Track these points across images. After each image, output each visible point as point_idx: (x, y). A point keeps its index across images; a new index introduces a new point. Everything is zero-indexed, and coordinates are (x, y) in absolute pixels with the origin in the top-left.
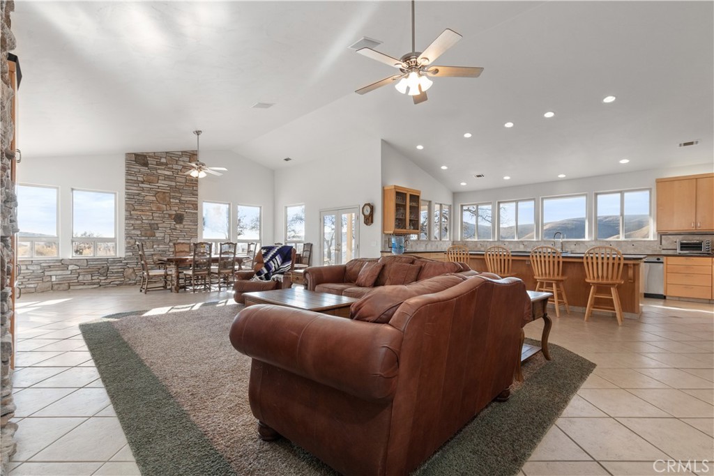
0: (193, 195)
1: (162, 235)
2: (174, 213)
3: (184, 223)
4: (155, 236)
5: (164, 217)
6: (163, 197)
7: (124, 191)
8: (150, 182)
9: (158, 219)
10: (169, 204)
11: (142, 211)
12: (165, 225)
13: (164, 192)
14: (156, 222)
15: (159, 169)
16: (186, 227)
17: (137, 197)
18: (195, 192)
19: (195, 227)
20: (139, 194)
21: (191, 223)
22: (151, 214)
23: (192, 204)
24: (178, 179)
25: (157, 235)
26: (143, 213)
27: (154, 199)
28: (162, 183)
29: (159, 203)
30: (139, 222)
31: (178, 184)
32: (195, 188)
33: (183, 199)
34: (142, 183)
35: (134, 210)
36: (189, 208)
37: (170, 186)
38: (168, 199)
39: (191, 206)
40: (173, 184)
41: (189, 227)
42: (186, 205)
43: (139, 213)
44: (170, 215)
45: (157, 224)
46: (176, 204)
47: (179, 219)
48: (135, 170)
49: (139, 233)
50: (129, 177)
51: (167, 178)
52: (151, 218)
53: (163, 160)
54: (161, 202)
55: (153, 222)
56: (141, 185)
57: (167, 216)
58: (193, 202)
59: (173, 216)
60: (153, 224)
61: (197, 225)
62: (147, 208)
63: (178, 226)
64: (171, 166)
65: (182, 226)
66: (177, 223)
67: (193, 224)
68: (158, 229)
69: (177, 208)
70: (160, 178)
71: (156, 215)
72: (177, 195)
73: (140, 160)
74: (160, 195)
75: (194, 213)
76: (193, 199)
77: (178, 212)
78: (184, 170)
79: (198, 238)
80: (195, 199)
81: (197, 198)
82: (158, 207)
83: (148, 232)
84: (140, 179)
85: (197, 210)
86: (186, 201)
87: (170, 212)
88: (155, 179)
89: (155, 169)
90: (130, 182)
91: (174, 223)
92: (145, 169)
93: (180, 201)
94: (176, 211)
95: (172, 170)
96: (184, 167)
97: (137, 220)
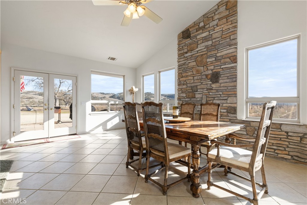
0: (230, 46)
1: (200, 96)
2: (210, 72)
3: (221, 81)
4: (195, 98)
5: (201, 79)
6: (201, 61)
7: (177, 64)
8: (191, 50)
9: (197, 81)
10: (206, 65)
11: (187, 76)
12: (202, 86)
13: (202, 55)
14: (195, 84)
15: (198, 35)
16: (222, 85)
17: (184, 66)
19: (232, 84)
20: (185, 63)
21: (228, 80)
23: (229, 58)
24: (214, 36)
25: (197, 96)
26: (187, 78)
27: (194, 63)
28: (201, 47)
29: (198, 66)
30: (185, 86)
31: (214, 41)
32: (232, 37)
33: (218, 55)
34: (186, 53)
35: (182, 77)
36: (225, 63)
37: (207, 47)
38: (204, 60)
39: (228, 60)
40: (210, 43)
41: (226, 84)
42: (222, 61)
43: (184, 79)
44: (207, 76)
45: (197, 86)
46: (212, 63)
47: (215, 77)
48: (183, 45)
49: (184, 95)
50: (180, 52)
51: (205, 39)
52: (192, 81)
53: (202, 24)
55: (193, 85)
56: (186, 55)
57: (204, 77)
58: (230, 55)
59: (209, 76)
60: (194, 86)
61: (236, 81)
62: (190, 74)
63: (214, 86)
64: (208, 26)
65: (218, 84)
66: (213, 83)
67: (231, 80)
68: (197, 91)
69: (212, 67)
70: (199, 42)
71: (196, 78)
72: (213, 53)
73: (186, 34)
74: (199, 59)
75: (232, 68)
76: (231, 51)
77: (213, 71)
78: (221, 23)
79: (237, 97)
80: (233, 50)
81: (236, 48)
82: (198, 71)
83: (191, 94)
84: (186, 50)
85: (236, 62)
86: (223, 56)
87: (207, 73)
88: (195, 45)
89: (196, 36)
90: (180, 55)
91: (211, 83)
92: (188, 41)
93: (216, 57)
94: (212, 70)
95: (209, 29)
96: (219, 19)
97: (184, 85)
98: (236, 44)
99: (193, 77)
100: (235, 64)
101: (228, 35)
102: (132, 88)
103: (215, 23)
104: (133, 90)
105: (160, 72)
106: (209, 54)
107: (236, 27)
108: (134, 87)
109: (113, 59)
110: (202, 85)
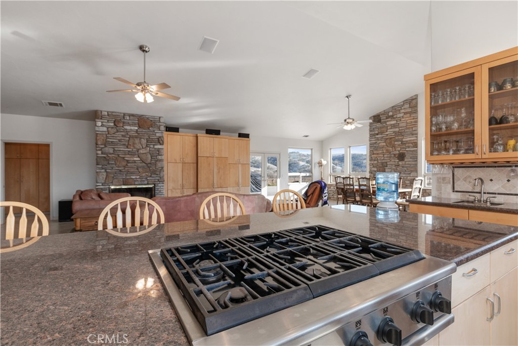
0: (412, 134)
1: (390, 170)
2: (398, 152)
3: (406, 160)
5: (390, 157)
6: (390, 141)
7: (369, 143)
8: (382, 133)
9: (387, 158)
10: (394, 146)
11: (378, 154)
13: (391, 138)
14: (386, 161)
15: (388, 121)
16: (407, 163)
17: (374, 145)
18: (414, 132)
19: (414, 163)
20: (376, 142)
21: (411, 160)
22: (382, 155)
23: (412, 143)
24: (401, 125)
25: (387, 171)
26: (378, 156)
27: (384, 144)
28: (390, 131)
30: (376, 162)
31: (400, 129)
32: (414, 129)
33: (404, 140)
34: (377, 134)
35: (373, 154)
36: (409, 147)
37: (394, 132)
38: (393, 142)
39: (411, 145)
40: (397, 130)
41: (410, 163)
42: (407, 145)
43: (376, 156)
44: (395, 155)
45: (386, 162)
46: (399, 145)
47: (401, 157)
48: (374, 127)
49: (375, 169)
50: (371, 133)
51: (394, 126)
52: (382, 158)
53: (391, 114)
54: (389, 146)
55: (383, 161)
56: (377, 136)
57: (393, 156)
58: (412, 142)
59: (397, 156)
60: (384, 163)
62: (381, 152)
63: (400, 163)
64: (395, 116)
65: (404, 162)
66: (400, 160)
67: (413, 160)
68: (387, 166)
69: (399, 149)
70: (389, 128)
71: (386, 156)
72: (400, 138)
73: (377, 119)
74: (388, 141)
75: (414, 151)
76: (413, 139)
77: (401, 152)
78: (405, 116)
79: (418, 172)
80: (415, 138)
81: (417, 137)
82: (387, 150)
83: (381, 169)
84: (376, 132)
85: (417, 147)
86: (407, 141)
87: (395, 153)
88: (385, 129)
89: (385, 122)
90: (371, 136)
91: (397, 161)
92: (379, 125)
93: (402, 142)
94: (399, 151)
95: (397, 119)
96: (405, 113)
97: (375, 160)
98: (417, 134)
99: (384, 155)
100: (416, 149)
101: (411, 126)
102: (321, 161)
103: (402, 115)
104: (321, 163)
105: (350, 147)
106: (397, 138)
107: (416, 122)
108: (322, 160)
109: (307, 136)
110: (391, 162)
